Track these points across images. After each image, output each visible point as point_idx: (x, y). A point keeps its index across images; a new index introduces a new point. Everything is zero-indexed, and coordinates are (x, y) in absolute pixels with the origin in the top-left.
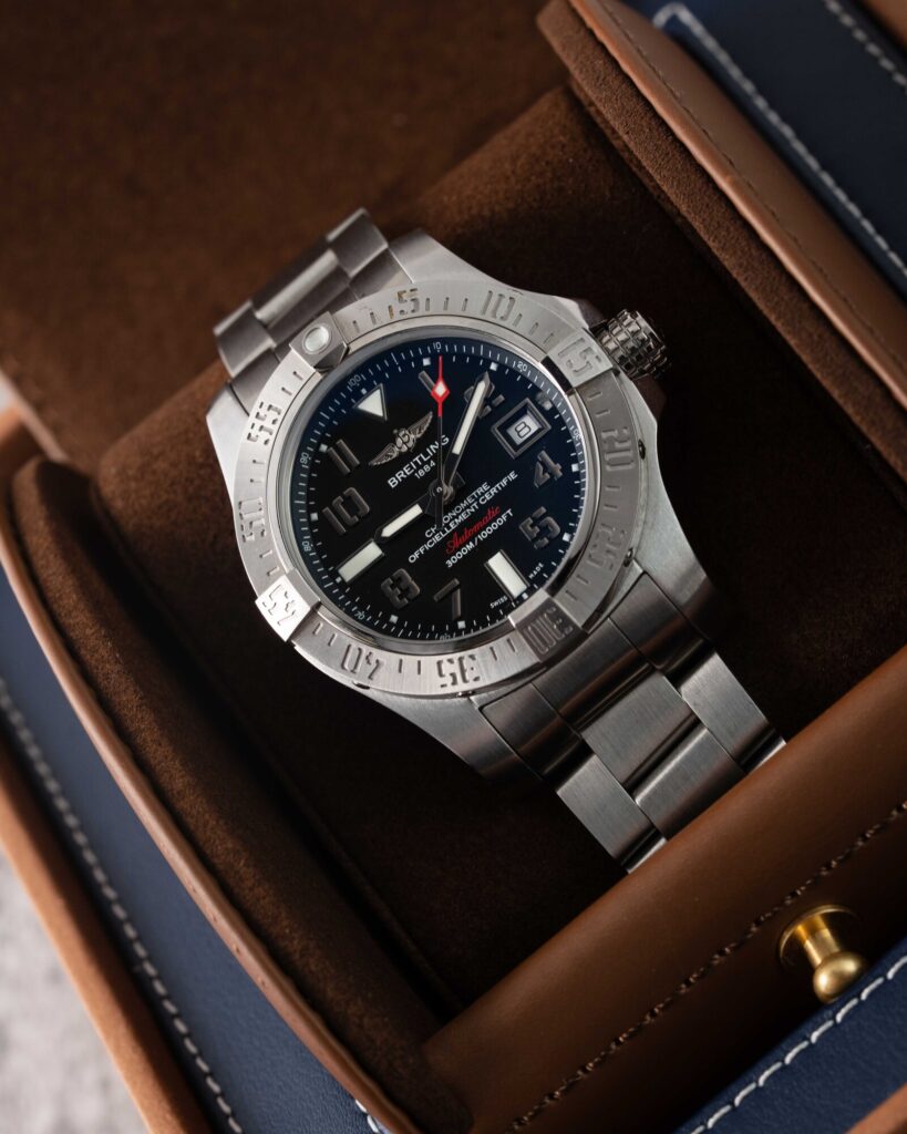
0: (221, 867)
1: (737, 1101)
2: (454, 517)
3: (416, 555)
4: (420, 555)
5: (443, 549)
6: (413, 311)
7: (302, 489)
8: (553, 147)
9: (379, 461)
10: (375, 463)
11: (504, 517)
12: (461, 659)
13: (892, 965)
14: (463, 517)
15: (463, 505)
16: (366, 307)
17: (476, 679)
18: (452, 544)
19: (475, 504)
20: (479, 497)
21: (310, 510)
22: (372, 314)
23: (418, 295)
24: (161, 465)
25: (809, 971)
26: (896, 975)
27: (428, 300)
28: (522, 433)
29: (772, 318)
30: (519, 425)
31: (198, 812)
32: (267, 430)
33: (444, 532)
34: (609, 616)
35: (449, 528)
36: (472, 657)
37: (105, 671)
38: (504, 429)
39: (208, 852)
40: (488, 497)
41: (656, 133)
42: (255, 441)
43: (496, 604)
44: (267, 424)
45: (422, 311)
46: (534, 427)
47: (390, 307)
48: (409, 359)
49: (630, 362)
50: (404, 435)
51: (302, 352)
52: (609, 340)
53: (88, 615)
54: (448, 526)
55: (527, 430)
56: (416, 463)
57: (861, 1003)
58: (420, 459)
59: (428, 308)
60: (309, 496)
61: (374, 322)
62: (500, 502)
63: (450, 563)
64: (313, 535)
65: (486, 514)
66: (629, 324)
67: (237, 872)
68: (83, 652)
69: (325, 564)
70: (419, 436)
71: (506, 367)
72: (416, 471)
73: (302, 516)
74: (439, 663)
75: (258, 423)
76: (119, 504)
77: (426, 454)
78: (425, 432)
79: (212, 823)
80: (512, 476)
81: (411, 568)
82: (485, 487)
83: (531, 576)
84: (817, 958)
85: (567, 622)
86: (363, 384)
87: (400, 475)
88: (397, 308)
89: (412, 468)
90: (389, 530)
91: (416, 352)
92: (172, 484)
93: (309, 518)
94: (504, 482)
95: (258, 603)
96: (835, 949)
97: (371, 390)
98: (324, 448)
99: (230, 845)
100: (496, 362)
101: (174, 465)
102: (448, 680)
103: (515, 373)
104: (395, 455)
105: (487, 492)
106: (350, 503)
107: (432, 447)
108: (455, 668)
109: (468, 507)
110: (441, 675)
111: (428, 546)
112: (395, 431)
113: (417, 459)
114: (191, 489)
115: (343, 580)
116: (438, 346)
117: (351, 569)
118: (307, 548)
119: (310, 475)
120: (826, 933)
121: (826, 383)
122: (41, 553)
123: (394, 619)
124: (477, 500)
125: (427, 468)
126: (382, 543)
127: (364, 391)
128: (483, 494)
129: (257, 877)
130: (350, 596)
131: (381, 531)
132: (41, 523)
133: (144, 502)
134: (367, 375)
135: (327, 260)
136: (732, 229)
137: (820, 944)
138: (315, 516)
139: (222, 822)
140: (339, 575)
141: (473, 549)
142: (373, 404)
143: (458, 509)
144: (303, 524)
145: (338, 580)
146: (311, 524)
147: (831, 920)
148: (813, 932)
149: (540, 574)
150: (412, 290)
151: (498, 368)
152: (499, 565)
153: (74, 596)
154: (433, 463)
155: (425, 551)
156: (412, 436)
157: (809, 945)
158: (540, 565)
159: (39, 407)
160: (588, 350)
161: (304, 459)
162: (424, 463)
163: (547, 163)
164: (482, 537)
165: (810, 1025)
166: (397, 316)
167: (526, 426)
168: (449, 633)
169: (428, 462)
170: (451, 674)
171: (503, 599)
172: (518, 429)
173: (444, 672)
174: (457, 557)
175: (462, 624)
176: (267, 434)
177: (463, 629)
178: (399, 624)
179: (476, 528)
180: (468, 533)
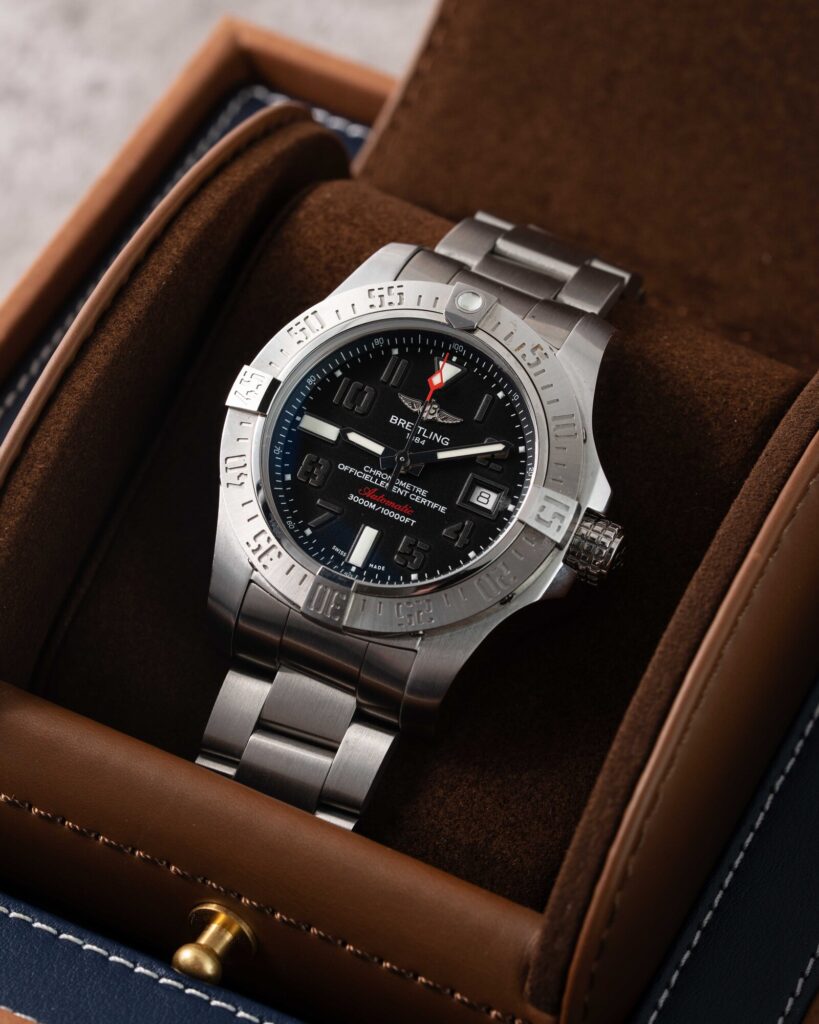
0: (30, 452)
1: (63, 936)
3: (345, 468)
4: (347, 471)
5: (360, 487)
6: (529, 364)
7: (354, 352)
8: (742, 401)
9: (406, 401)
10: (402, 398)
11: (407, 520)
12: (273, 546)
13: (222, 1001)
15: (401, 483)
16: (515, 325)
17: (265, 566)
18: (367, 491)
19: (407, 492)
20: (414, 492)
21: (342, 367)
22: (512, 333)
23: (544, 361)
24: (345, 231)
25: (192, 938)
26: (217, 1007)
27: (544, 371)
28: (481, 499)
29: (660, 648)
30: (486, 493)
31: (65, 412)
32: (381, 301)
33: (374, 480)
34: (370, 642)
35: (379, 482)
36: (280, 554)
37: (147, 280)
38: (475, 484)
39: (38, 436)
40: (417, 499)
41: (774, 478)
42: (369, 296)
43: (337, 550)
44: (387, 299)
45: (532, 372)
46: (489, 506)
47: (524, 344)
48: (495, 380)
49: (577, 553)
50: (435, 409)
51: (456, 296)
52: (587, 528)
53: (188, 243)
54: (380, 480)
55: (485, 501)
56: (417, 429)
57: (182, 992)
58: (422, 431)
59: (536, 374)
60: (351, 361)
61: (506, 339)
62: (418, 511)
63: (352, 497)
64: (324, 380)
65: (403, 505)
66: (607, 536)
67: (32, 466)
68: (156, 255)
69: (306, 401)
70: (440, 420)
71: (525, 459)
72: (411, 433)
73: (334, 364)
74: (263, 531)
75: (384, 292)
76: (301, 214)
77: (427, 434)
79: (61, 427)
80: (442, 509)
81: (334, 469)
82: (424, 493)
83: (371, 565)
84: (204, 940)
85: (341, 613)
86: (459, 355)
87: (402, 422)
88: (526, 350)
89: (412, 428)
90: (354, 437)
91: (503, 383)
92: (333, 248)
93: (335, 370)
94: (435, 506)
95: (245, 368)
96: (218, 950)
97: (457, 364)
99: (51, 449)
100: (526, 449)
101: (350, 241)
102: (254, 546)
104: (415, 410)
105: (421, 496)
106: (361, 395)
107: (436, 434)
108: (265, 546)
109: (402, 488)
110: (255, 537)
111: (357, 473)
112: (434, 400)
113: (421, 428)
114: (335, 264)
115: (299, 422)
116: (516, 397)
117: (313, 425)
118: (310, 381)
119: (368, 353)
120: (228, 937)
121: (627, 717)
122: (228, 178)
123: (288, 477)
124: (411, 492)
125: (417, 440)
126: (342, 436)
127: (454, 359)
128: (418, 494)
129: (36, 484)
130: (290, 434)
131: (350, 431)
132: (256, 165)
133: (310, 233)
134: (468, 354)
135: (567, 271)
136: (718, 579)
137: (218, 936)
138: (339, 373)
139: (65, 434)
140: (302, 416)
141: (371, 509)
142: (447, 372)
143: (397, 481)
144: (327, 368)
145: (298, 418)
146: (331, 374)
147: (240, 937)
148: (225, 926)
149: (376, 571)
150: (546, 354)
151: (522, 453)
152: (368, 535)
153: (200, 224)
154: (423, 442)
155: (352, 473)
156: (436, 415)
157: (214, 928)
158: (383, 568)
159: (405, 103)
160: (562, 518)
161: (378, 342)
162: (420, 436)
163: (726, 403)
164: (384, 511)
165: (147, 960)
166: (518, 354)
167: (488, 499)
168: (297, 526)
169: (422, 439)
170: (259, 546)
171: (343, 553)
172: (483, 494)
173: (258, 539)
174: (359, 500)
175: (308, 532)
176: (379, 303)
177: (305, 535)
178: (285, 484)
179: (389, 503)
180: (381, 499)
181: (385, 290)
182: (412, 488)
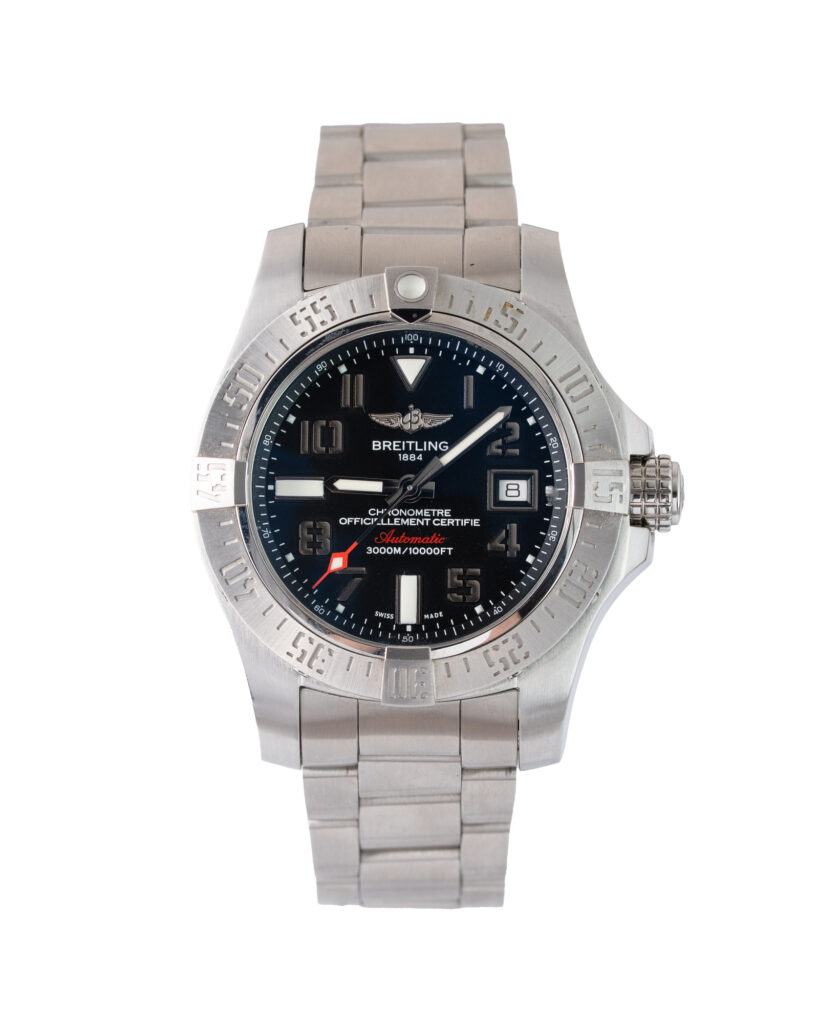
2: (403, 516)
3: (348, 521)
4: (352, 523)
6: (506, 329)
7: (300, 389)
9: (380, 419)
10: (374, 417)
11: (443, 550)
12: (319, 646)
14: (410, 522)
15: (417, 512)
16: (471, 291)
17: (319, 672)
18: (384, 536)
19: (427, 520)
20: (436, 517)
21: (293, 411)
22: (471, 302)
23: (521, 319)
27: (526, 330)
28: (509, 493)
30: (512, 483)
32: (312, 323)
33: (385, 521)
35: (392, 521)
36: (330, 652)
38: (498, 477)
40: (442, 523)
42: (294, 323)
43: (381, 615)
44: (316, 319)
45: (513, 337)
46: (523, 497)
47: (490, 309)
48: (469, 356)
50: (415, 415)
51: (393, 286)
54: (392, 518)
55: (516, 493)
56: (407, 445)
58: (413, 445)
59: (519, 337)
60: (301, 399)
61: (468, 312)
62: (449, 535)
63: (371, 550)
64: (279, 433)
65: (430, 535)
69: (271, 465)
70: (427, 426)
71: (539, 429)
72: (402, 452)
73: (283, 411)
74: (300, 634)
75: (309, 312)
77: (421, 446)
78: (434, 427)
80: (475, 522)
81: (336, 526)
82: (446, 512)
83: (426, 616)
85: (428, 688)
87: (387, 445)
88: (496, 315)
89: (401, 447)
90: (343, 485)
91: (479, 357)
93: (287, 417)
94: (465, 522)
97: (419, 353)
98: (343, 369)
100: (536, 419)
102: (297, 653)
103: (543, 440)
104: (395, 425)
105: (445, 518)
106: (327, 434)
107: (430, 443)
108: (310, 650)
109: (421, 517)
110: (294, 645)
111: (363, 521)
112: (411, 406)
113: (410, 443)
115: (274, 491)
116: (500, 367)
117: (290, 488)
118: (266, 442)
119: (314, 383)
123: (290, 557)
124: (432, 518)
125: (413, 457)
126: (329, 489)
127: (412, 350)
128: (440, 517)
130: (270, 509)
131: (336, 479)
134: (425, 341)
138: (292, 419)
140: (274, 484)
141: (397, 555)
142: (411, 368)
143: (411, 512)
144: (279, 418)
145: (270, 487)
146: (285, 424)
149: (435, 620)
150: (519, 310)
151: (533, 425)
152: (408, 587)
154: (420, 458)
155: (358, 524)
156: (421, 422)
158: (441, 614)
160: (620, 486)
161: (321, 367)
162: (414, 451)
164: (412, 551)
166: (490, 323)
167: (518, 489)
168: (327, 607)
169: (417, 454)
170: (303, 651)
171: (390, 616)
172: (510, 487)
173: (299, 644)
174: (379, 550)
175: (341, 608)
176: (310, 328)
177: (338, 613)
178: (291, 566)
179: (414, 539)
180: (404, 538)
181: (309, 309)
182: (431, 513)
